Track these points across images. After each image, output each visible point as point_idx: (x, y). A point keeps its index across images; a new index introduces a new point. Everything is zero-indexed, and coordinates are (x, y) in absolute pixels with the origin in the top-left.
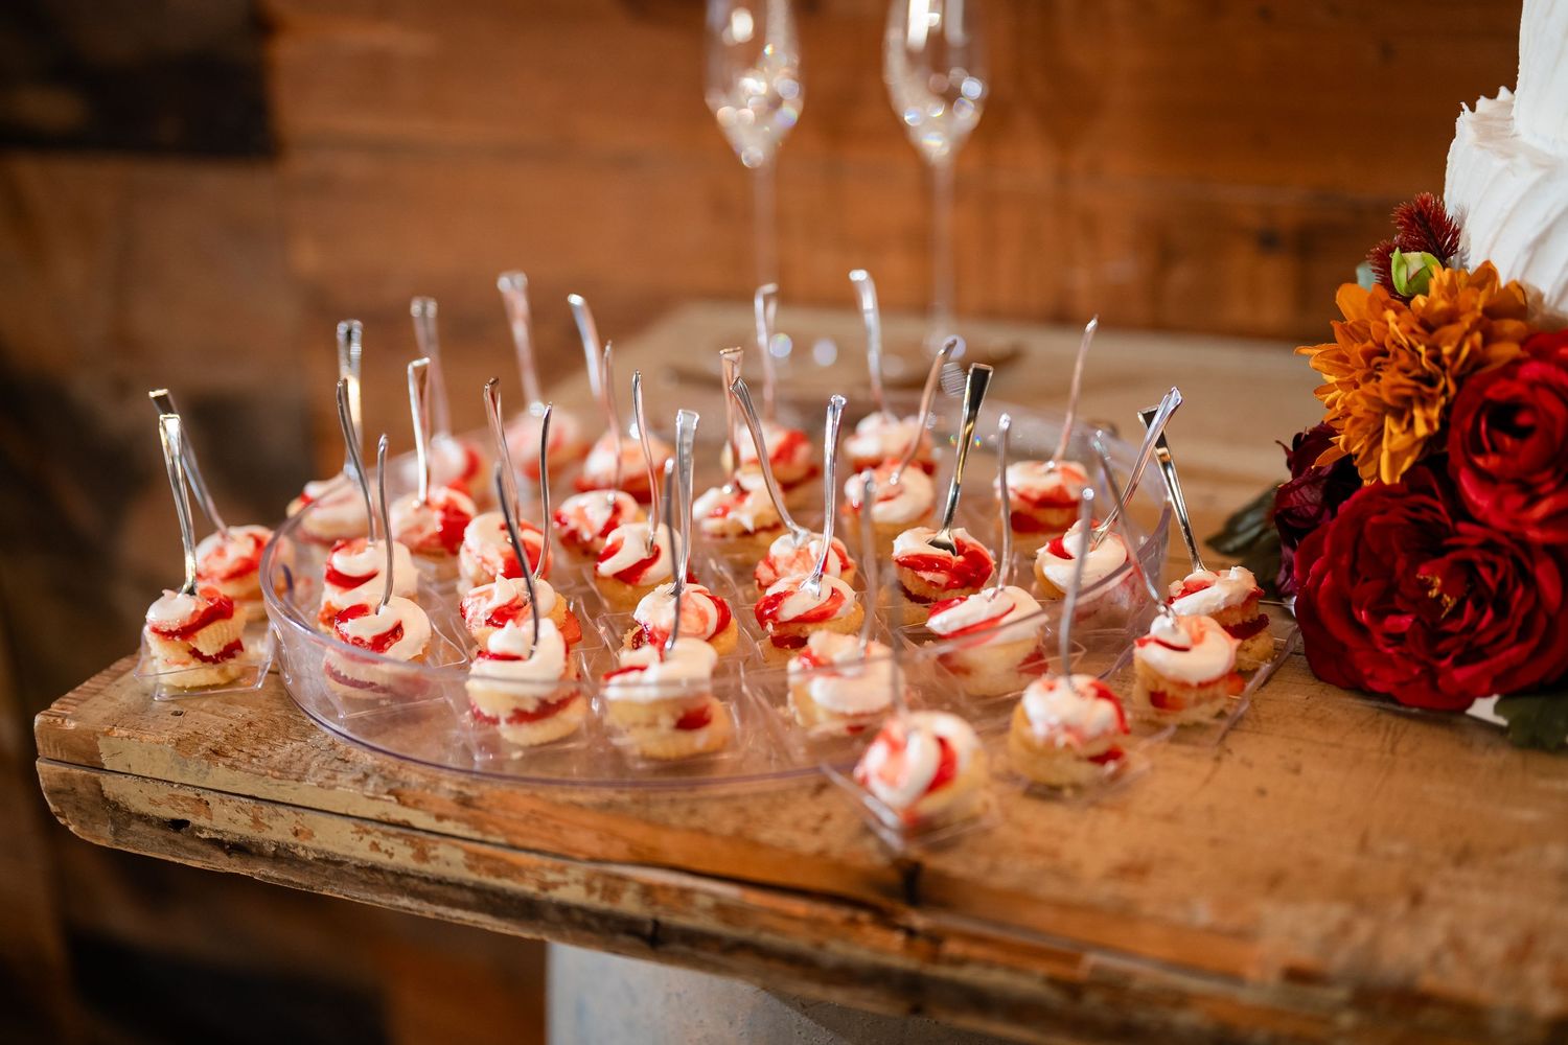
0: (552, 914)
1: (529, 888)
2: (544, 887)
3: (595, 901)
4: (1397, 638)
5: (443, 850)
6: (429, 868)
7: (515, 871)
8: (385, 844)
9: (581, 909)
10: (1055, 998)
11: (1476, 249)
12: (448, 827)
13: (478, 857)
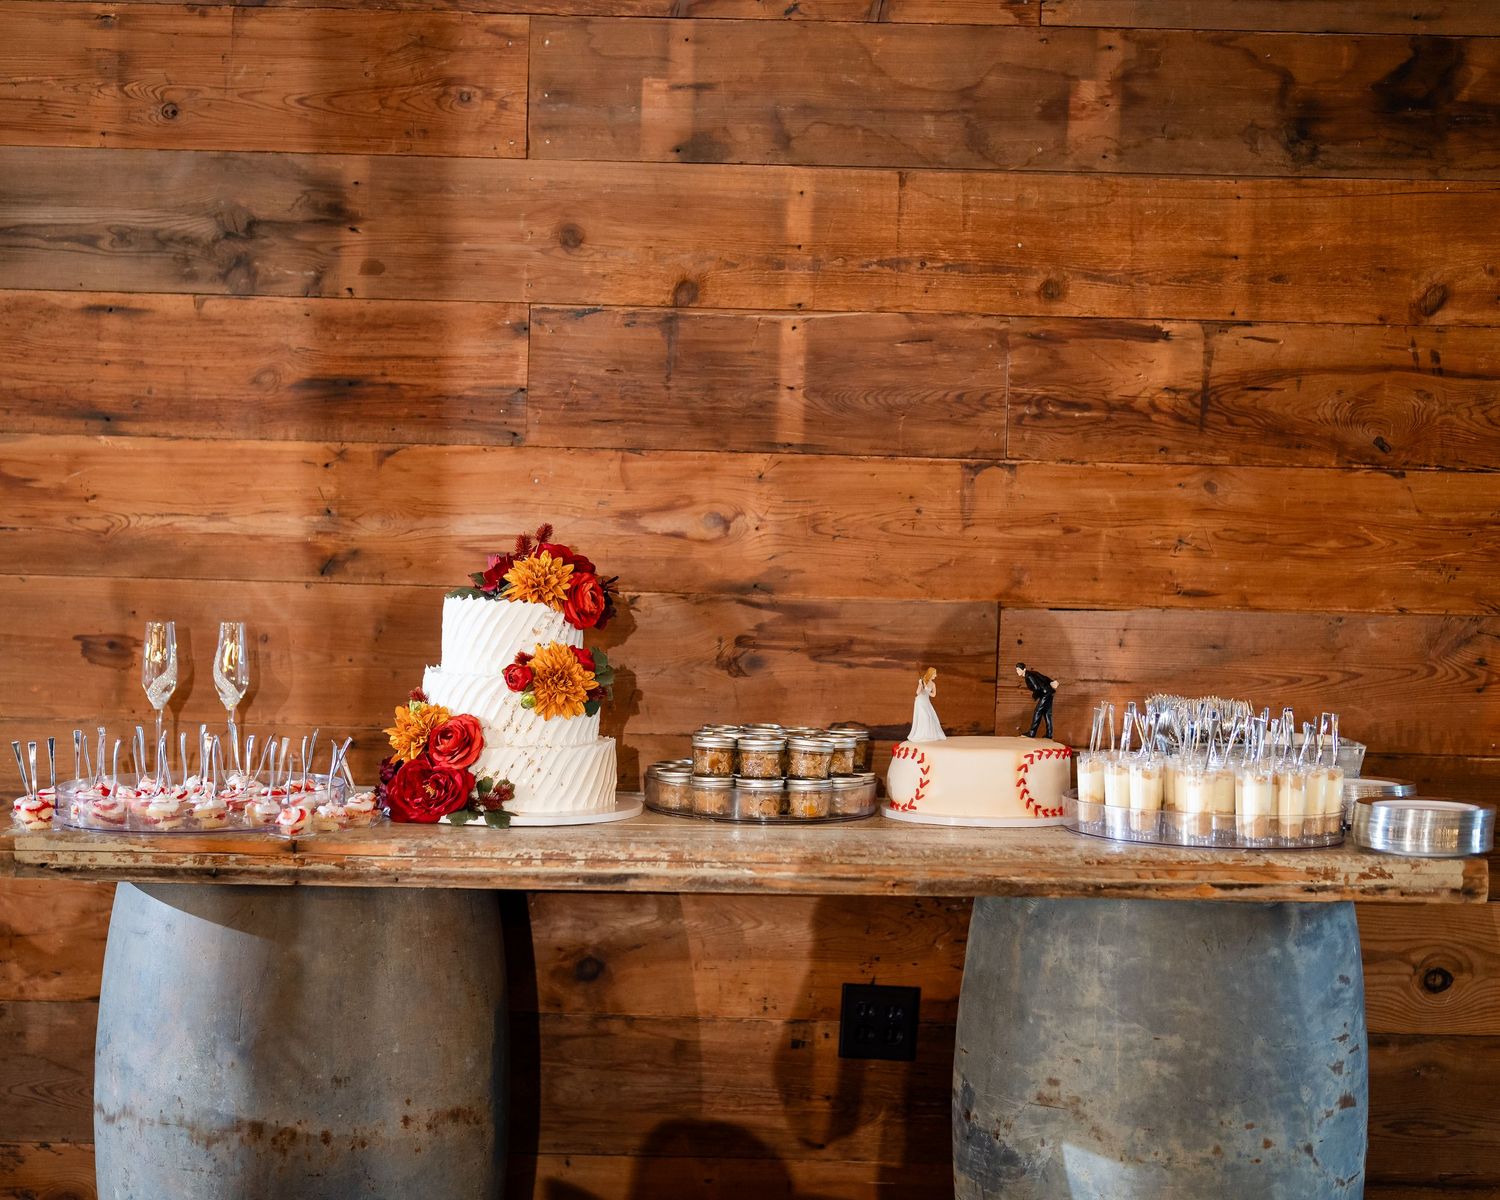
0: (181, 873)
1: (173, 865)
2: (179, 863)
3: (197, 866)
4: (418, 804)
5: (145, 857)
6: (139, 864)
7: (169, 860)
8: (123, 859)
9: (191, 869)
10: (337, 869)
11: (433, 702)
12: (147, 849)
13: (157, 857)
